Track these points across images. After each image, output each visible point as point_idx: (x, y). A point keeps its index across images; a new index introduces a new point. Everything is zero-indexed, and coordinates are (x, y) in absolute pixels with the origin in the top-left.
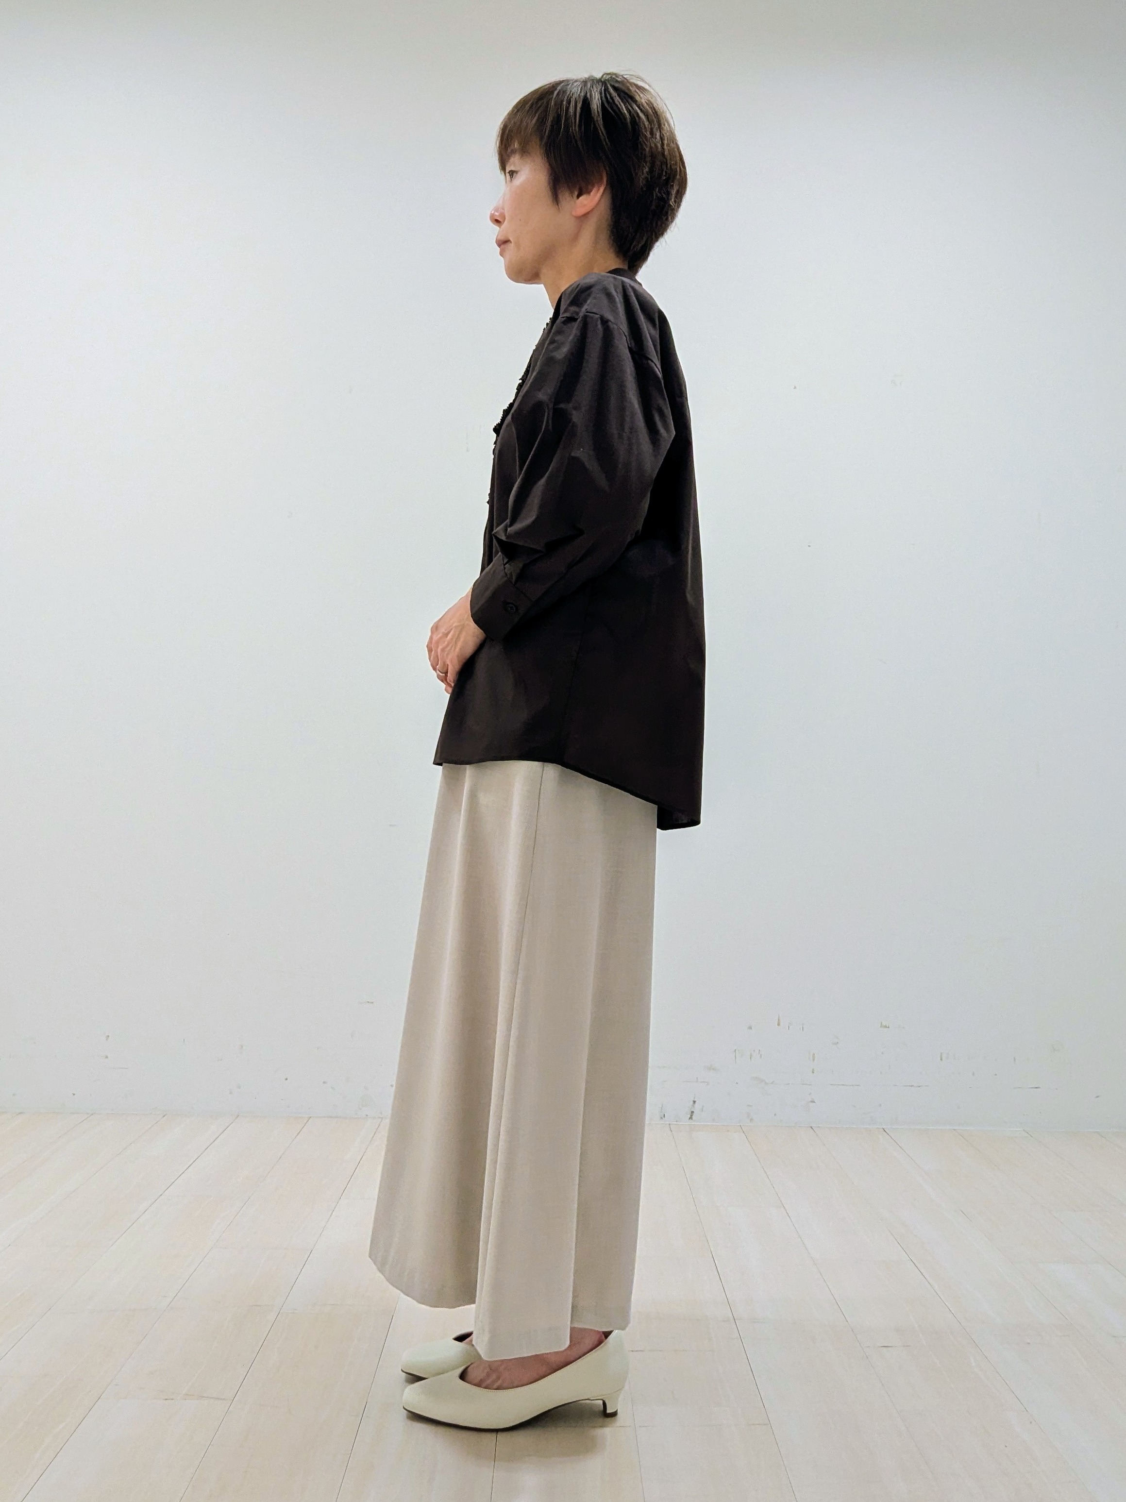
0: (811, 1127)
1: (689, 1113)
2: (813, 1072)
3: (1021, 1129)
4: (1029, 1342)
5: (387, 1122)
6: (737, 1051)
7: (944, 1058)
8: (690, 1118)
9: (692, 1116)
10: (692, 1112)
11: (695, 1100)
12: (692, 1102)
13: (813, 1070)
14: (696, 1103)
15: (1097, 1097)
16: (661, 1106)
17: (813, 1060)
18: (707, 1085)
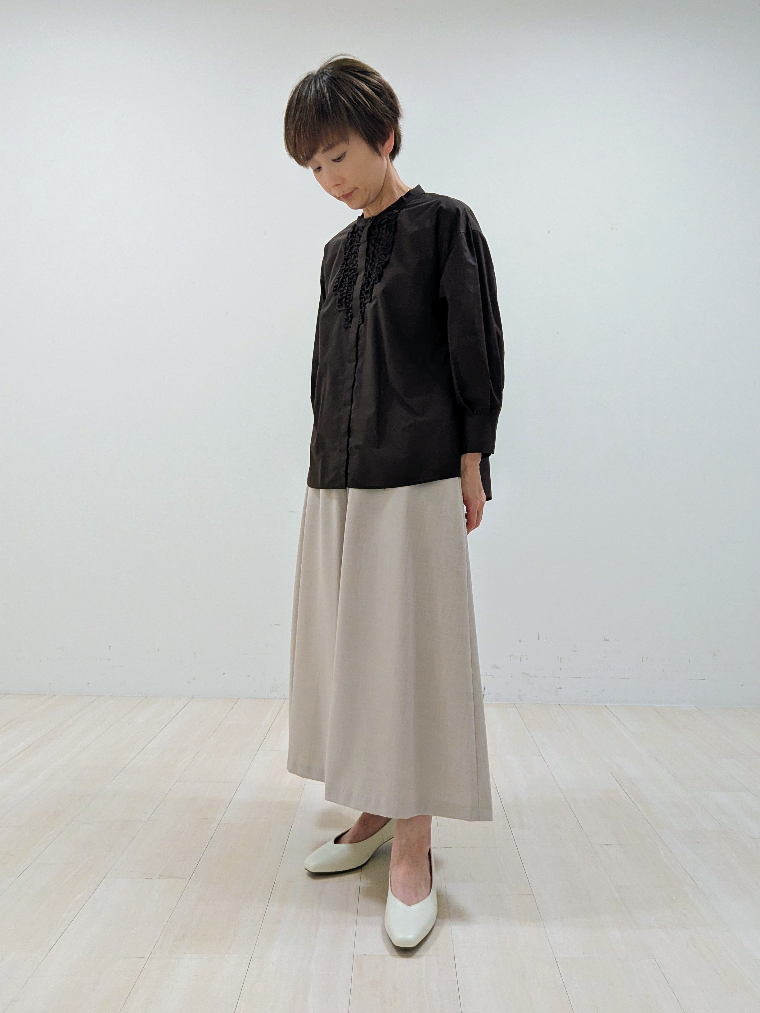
0: (560, 705)
2: (561, 670)
3: (693, 706)
4: (699, 842)
5: (288, 702)
6: (512, 656)
7: (644, 660)
11: (485, 687)
13: (561, 668)
15: (742, 685)
17: (561, 662)
18: (493, 678)
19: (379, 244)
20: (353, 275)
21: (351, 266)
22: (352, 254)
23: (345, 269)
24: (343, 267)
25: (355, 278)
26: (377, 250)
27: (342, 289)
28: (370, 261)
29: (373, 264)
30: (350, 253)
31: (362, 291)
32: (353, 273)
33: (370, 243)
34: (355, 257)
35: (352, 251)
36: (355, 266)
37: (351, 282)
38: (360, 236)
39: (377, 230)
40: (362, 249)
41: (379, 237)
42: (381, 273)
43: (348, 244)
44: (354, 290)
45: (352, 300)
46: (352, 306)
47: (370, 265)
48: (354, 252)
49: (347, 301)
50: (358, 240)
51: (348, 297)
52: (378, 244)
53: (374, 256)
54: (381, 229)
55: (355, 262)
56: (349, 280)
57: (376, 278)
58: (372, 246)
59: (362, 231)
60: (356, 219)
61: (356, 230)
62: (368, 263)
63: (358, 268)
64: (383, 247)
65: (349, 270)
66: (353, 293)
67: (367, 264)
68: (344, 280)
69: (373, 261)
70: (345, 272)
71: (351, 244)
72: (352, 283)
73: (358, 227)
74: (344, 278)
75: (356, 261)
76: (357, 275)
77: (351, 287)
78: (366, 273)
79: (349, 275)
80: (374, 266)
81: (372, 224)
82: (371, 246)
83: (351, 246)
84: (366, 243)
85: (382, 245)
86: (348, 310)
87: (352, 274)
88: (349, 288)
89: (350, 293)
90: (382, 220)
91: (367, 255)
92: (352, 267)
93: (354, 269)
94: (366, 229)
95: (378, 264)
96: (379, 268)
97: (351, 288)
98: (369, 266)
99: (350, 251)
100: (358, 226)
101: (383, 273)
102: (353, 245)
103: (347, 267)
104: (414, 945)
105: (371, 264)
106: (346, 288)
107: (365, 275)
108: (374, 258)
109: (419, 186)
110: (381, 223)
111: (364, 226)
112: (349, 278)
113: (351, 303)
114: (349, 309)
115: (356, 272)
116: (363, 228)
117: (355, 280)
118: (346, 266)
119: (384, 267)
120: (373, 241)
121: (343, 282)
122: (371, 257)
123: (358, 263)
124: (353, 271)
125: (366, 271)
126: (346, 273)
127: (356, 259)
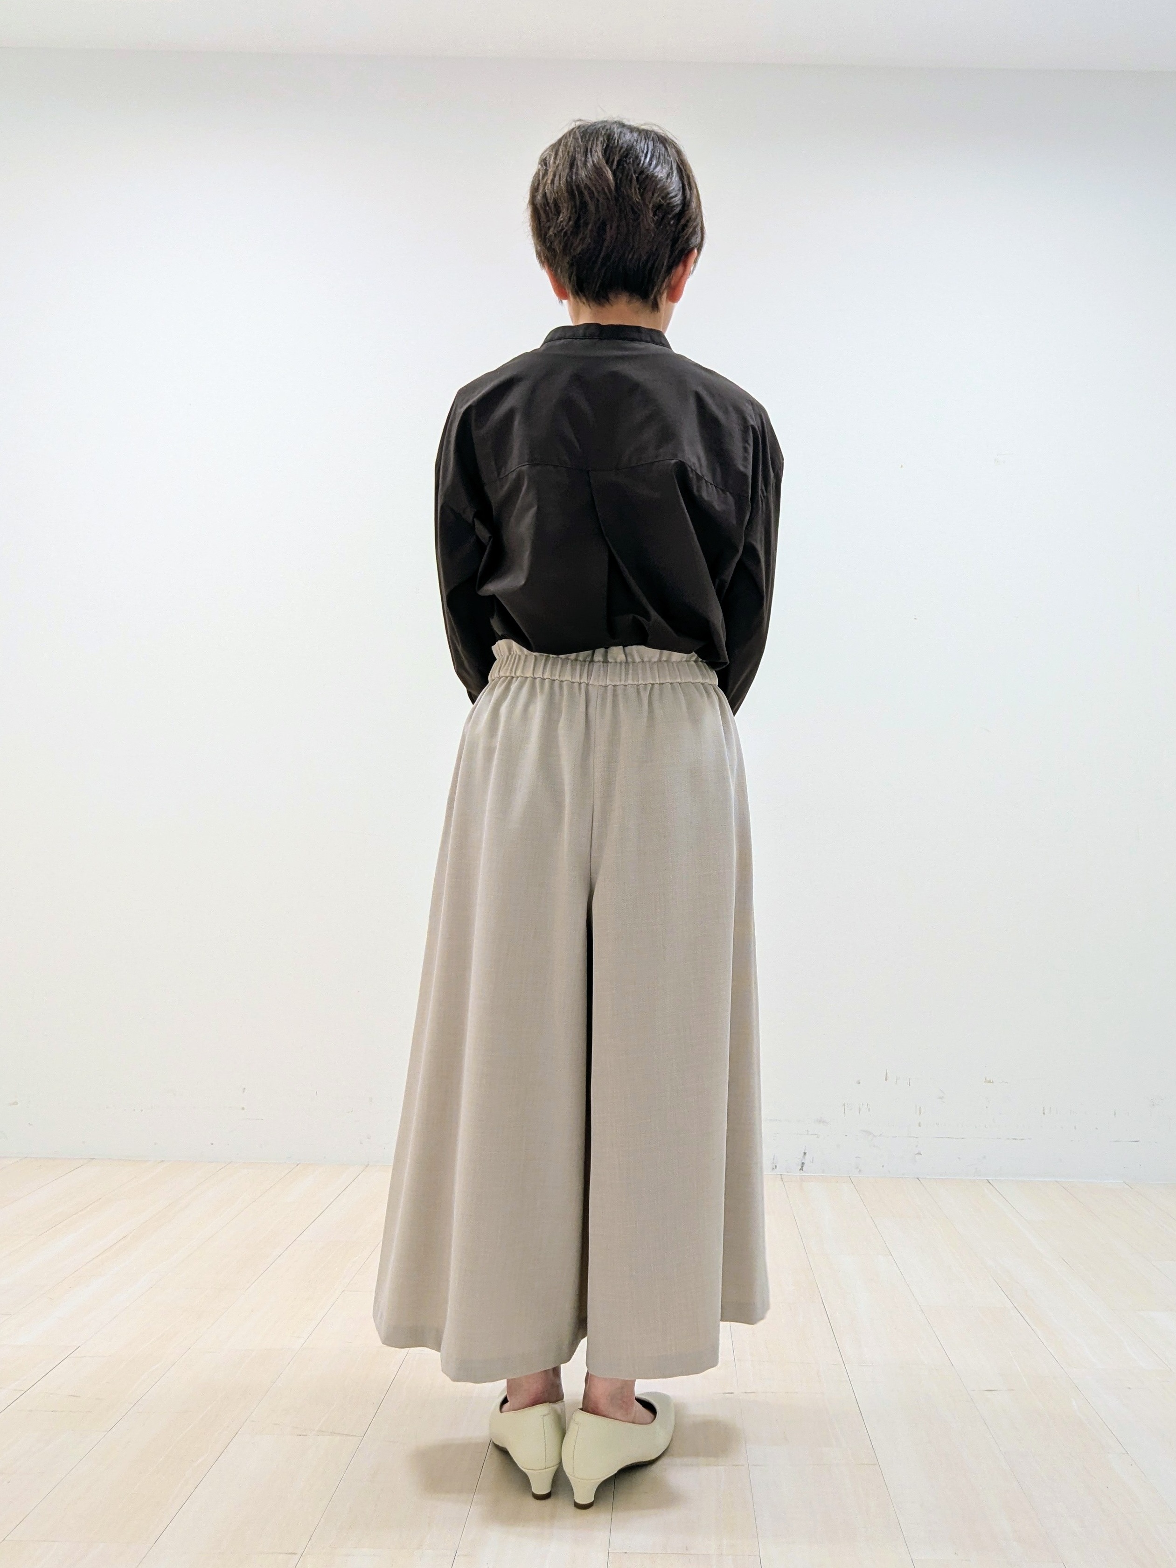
0: (918, 1178)
1: (800, 1164)
2: (920, 1126)
3: (1122, 1181)
4: (1130, 1387)
6: (846, 1105)
7: (1045, 1111)
8: (800, 1169)
9: (802, 1167)
10: (803, 1163)
11: (806, 1152)
12: (803, 1154)
13: (920, 1123)
14: (807, 1154)
16: (773, 1157)
17: (920, 1114)
18: (817, 1138)
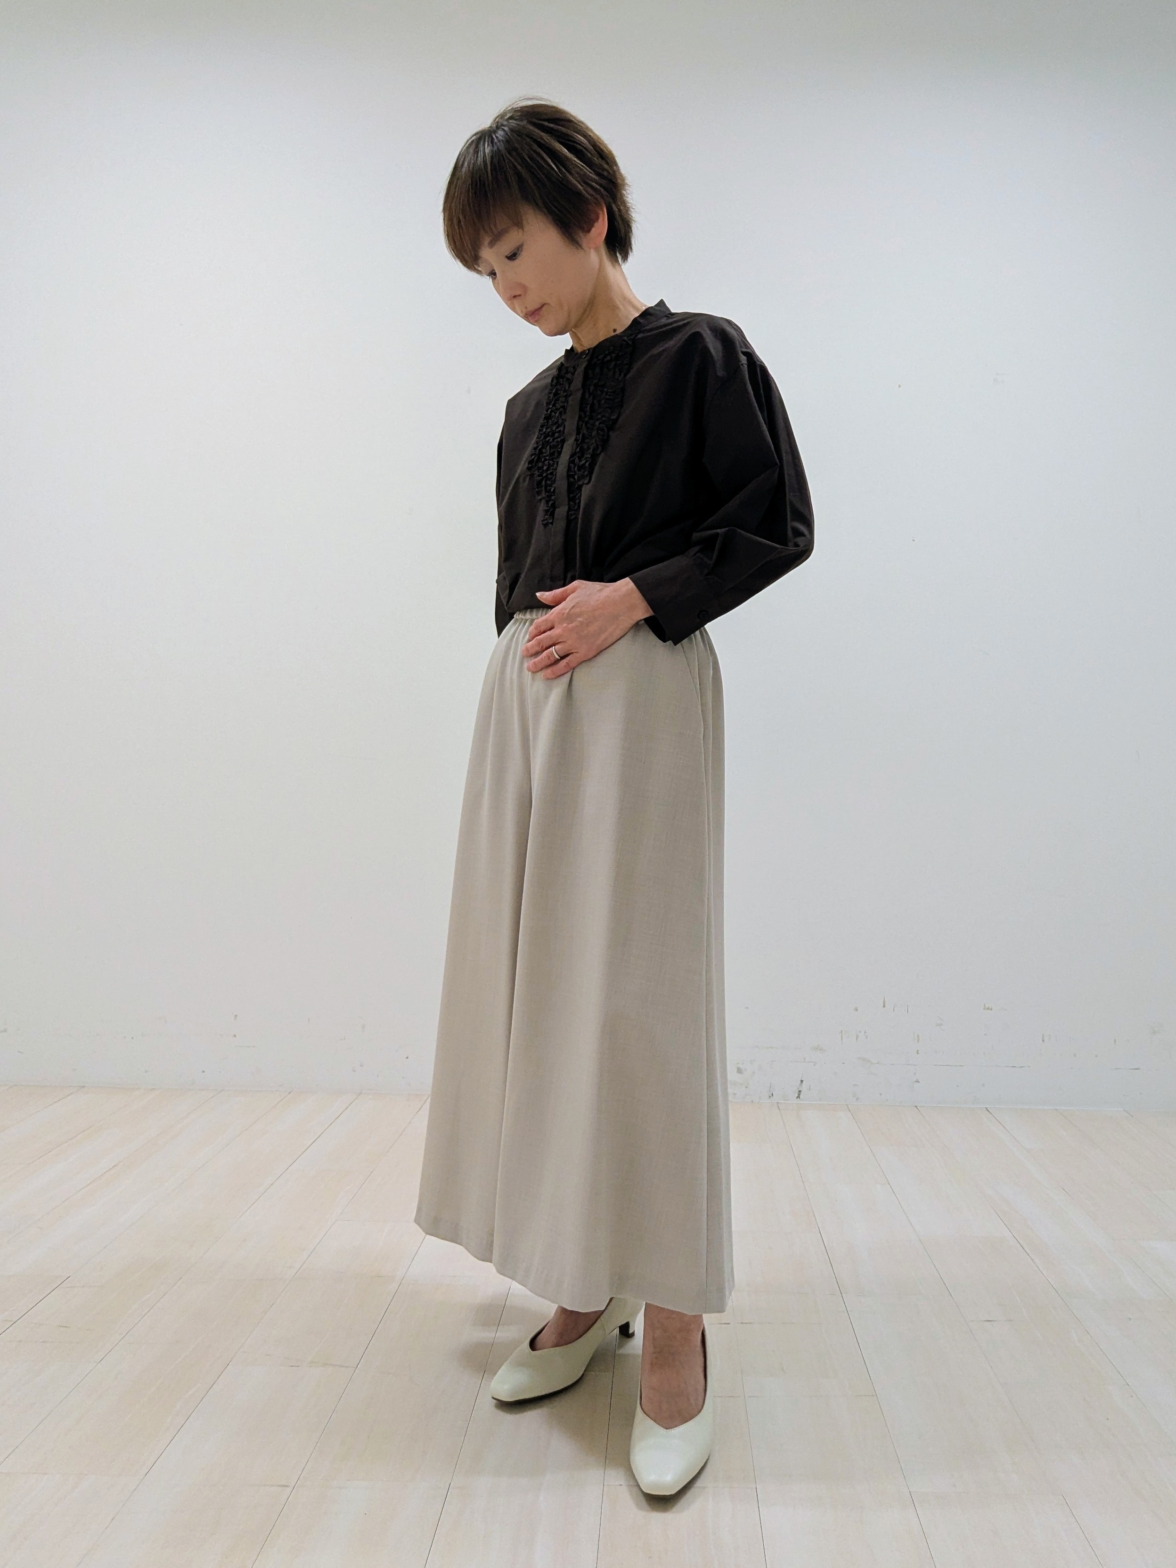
0: (916, 1106)
1: (797, 1092)
2: (917, 1053)
3: (1122, 1109)
4: (1130, 1317)
6: (843, 1032)
7: (1045, 1039)
8: (797, 1097)
9: (799, 1094)
10: (800, 1091)
11: (803, 1079)
12: (800, 1082)
14: (804, 1082)
16: (769, 1085)
17: (918, 1041)
18: (814, 1065)
19: (602, 392)
20: (557, 442)
21: (554, 428)
22: (557, 409)
23: (545, 433)
24: (543, 430)
25: (559, 447)
26: (599, 401)
27: (540, 464)
28: (586, 419)
29: (591, 422)
30: (554, 408)
31: (571, 465)
32: (558, 438)
33: (587, 390)
34: (560, 413)
35: (557, 405)
36: (561, 428)
37: (554, 452)
38: (570, 382)
39: (597, 370)
40: (574, 401)
41: (601, 383)
42: (605, 438)
43: (552, 395)
44: (557, 465)
45: (554, 481)
46: (554, 490)
47: (586, 425)
48: (559, 407)
49: (549, 482)
50: (567, 388)
51: (550, 476)
52: (599, 392)
53: (592, 410)
54: (605, 370)
55: (560, 421)
56: (550, 450)
57: (597, 446)
58: (590, 396)
59: (573, 374)
60: (563, 353)
61: (563, 372)
62: (583, 421)
63: (566, 432)
64: (607, 397)
65: (550, 434)
66: (556, 469)
67: (581, 423)
68: (544, 450)
69: (591, 418)
70: (545, 437)
71: (556, 394)
72: (556, 454)
73: (567, 368)
74: (543, 447)
75: (563, 420)
76: (563, 441)
77: (555, 460)
78: (578, 436)
79: (551, 442)
80: (593, 425)
81: (589, 361)
82: (587, 396)
83: (556, 398)
84: (581, 392)
85: (606, 395)
86: (549, 496)
87: (556, 440)
88: (551, 462)
89: (552, 469)
90: (606, 356)
91: (582, 409)
92: (556, 429)
93: (559, 432)
94: (580, 370)
95: (600, 424)
96: (603, 430)
97: (554, 462)
98: (584, 425)
99: (554, 405)
100: (566, 365)
101: (608, 436)
102: (558, 396)
103: (549, 430)
104: (673, 1492)
105: (587, 423)
106: (546, 462)
107: (576, 440)
108: (594, 414)
109: (661, 303)
110: (606, 360)
111: (576, 366)
112: (550, 447)
113: (554, 485)
114: (550, 494)
115: (562, 438)
116: (575, 368)
117: (559, 450)
118: (546, 429)
119: (611, 428)
120: (592, 388)
121: (542, 453)
122: (588, 413)
123: (567, 424)
124: (556, 435)
125: (578, 433)
126: (547, 439)
127: (563, 417)
